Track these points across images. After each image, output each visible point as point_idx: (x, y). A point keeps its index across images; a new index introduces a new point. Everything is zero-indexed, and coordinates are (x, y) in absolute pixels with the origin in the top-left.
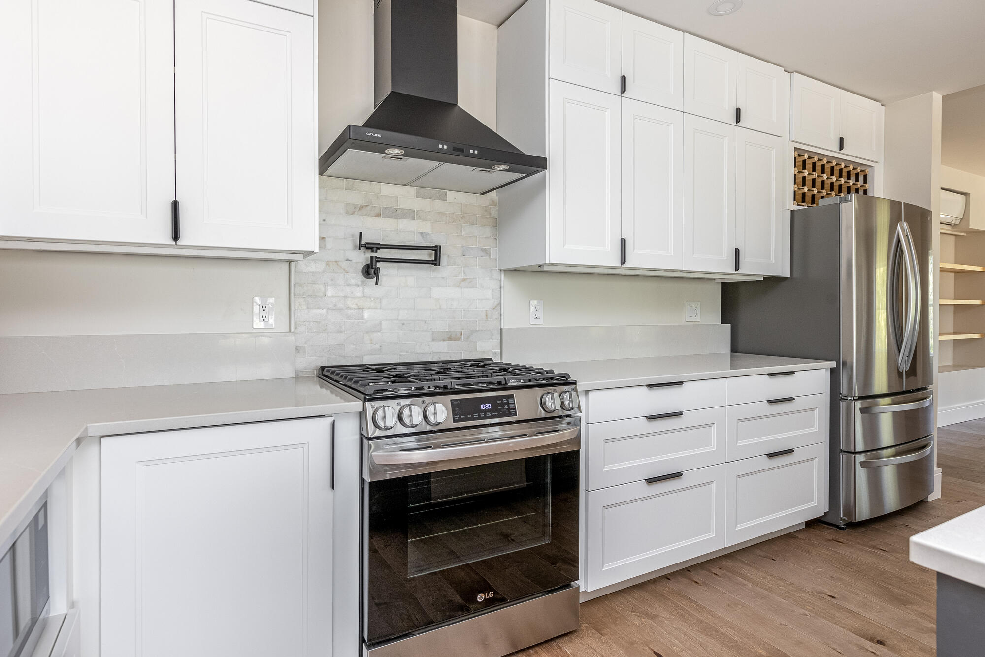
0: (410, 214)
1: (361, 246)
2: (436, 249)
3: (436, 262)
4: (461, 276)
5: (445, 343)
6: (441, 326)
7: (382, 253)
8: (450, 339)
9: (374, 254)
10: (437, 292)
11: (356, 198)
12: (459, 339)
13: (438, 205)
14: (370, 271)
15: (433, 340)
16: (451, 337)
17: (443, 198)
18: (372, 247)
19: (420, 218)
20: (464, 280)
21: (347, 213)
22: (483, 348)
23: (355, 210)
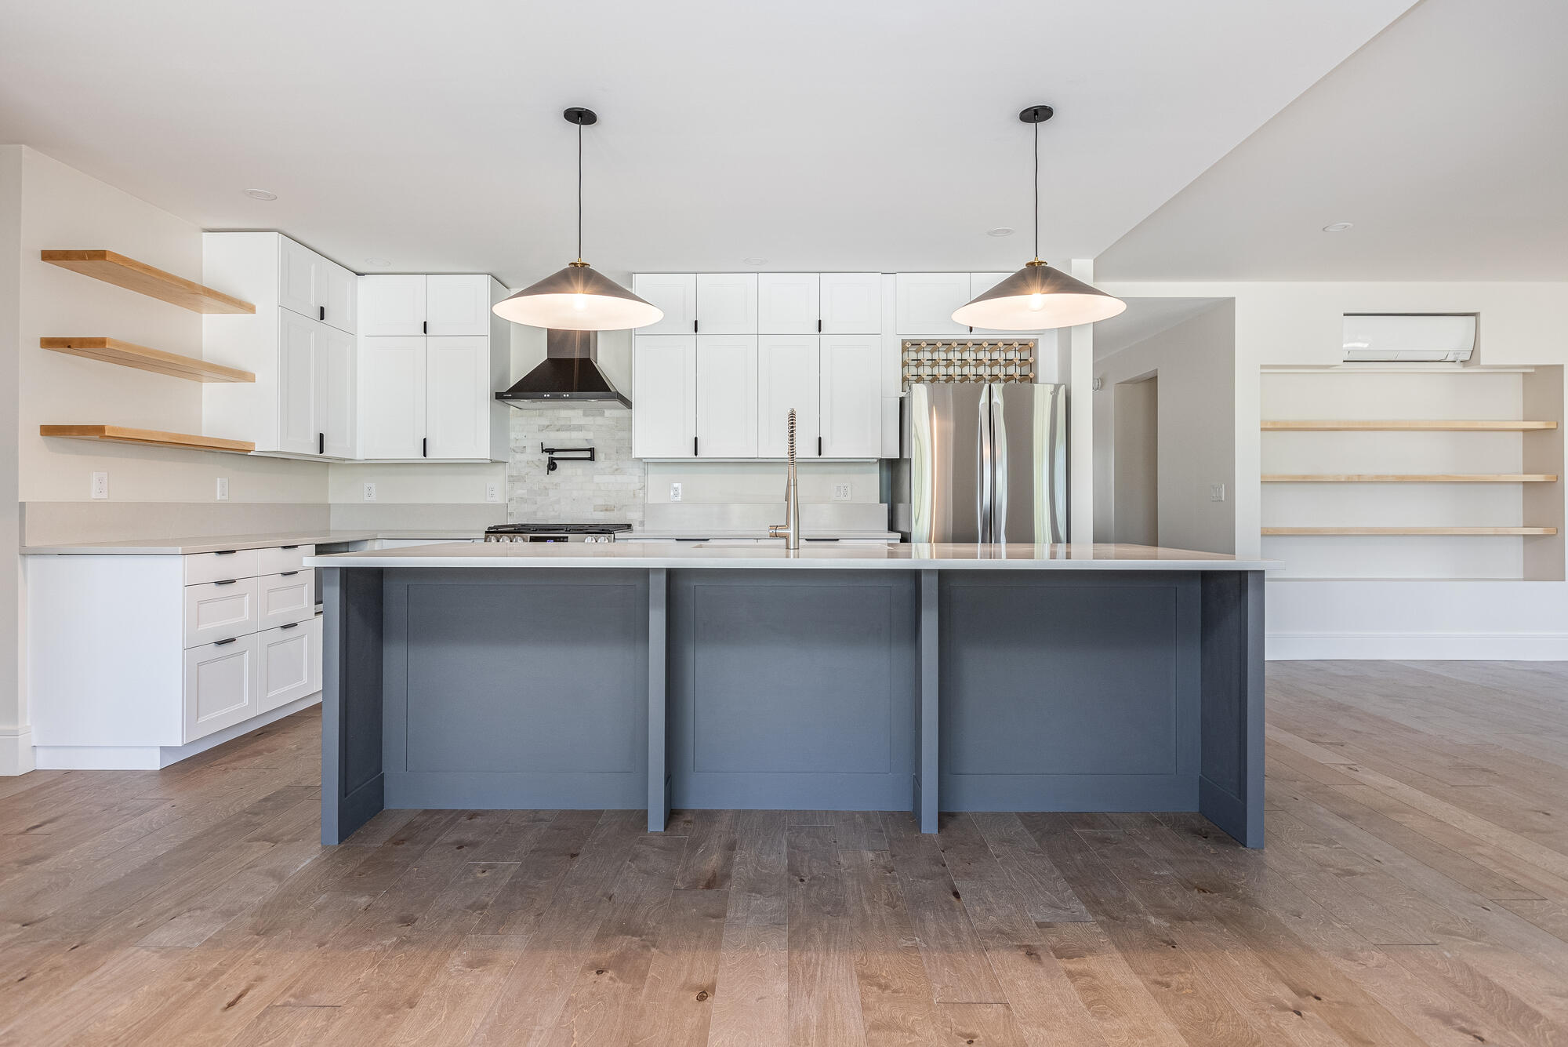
0: (580, 428)
1: (543, 451)
2: (592, 450)
3: (592, 458)
4: (615, 467)
5: (602, 513)
6: (600, 502)
7: (555, 455)
8: (606, 510)
9: (551, 456)
10: (597, 479)
11: (544, 422)
12: (613, 510)
13: (599, 420)
14: (552, 466)
15: (595, 511)
16: (607, 509)
17: (602, 414)
18: (551, 451)
19: (586, 430)
20: (617, 470)
21: (539, 430)
22: (632, 516)
23: (543, 429)
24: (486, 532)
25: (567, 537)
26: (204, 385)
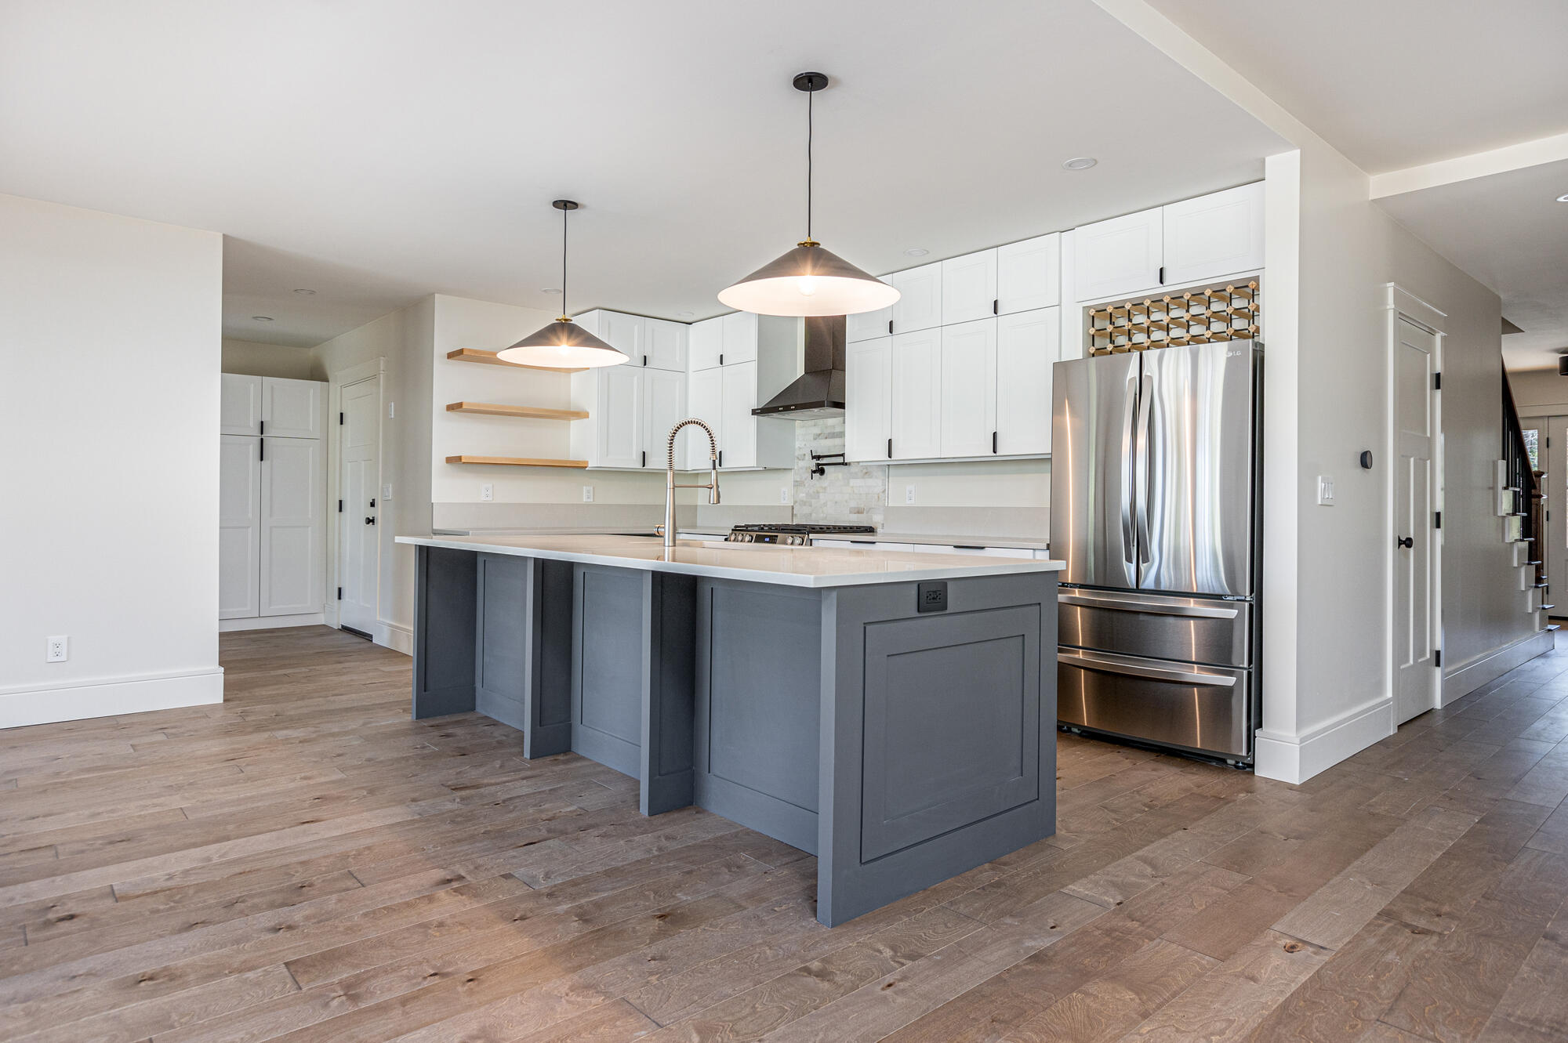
1: (815, 457)
2: (843, 456)
3: (844, 463)
4: (865, 471)
5: (856, 515)
6: (853, 504)
8: (858, 512)
9: (818, 462)
10: (853, 482)
11: (817, 431)
12: (863, 513)
15: (850, 513)
16: (859, 512)
18: (818, 457)
20: (866, 473)
21: (812, 438)
22: (876, 520)
23: (817, 436)
24: (733, 530)
25: (777, 536)
26: (572, 422)
